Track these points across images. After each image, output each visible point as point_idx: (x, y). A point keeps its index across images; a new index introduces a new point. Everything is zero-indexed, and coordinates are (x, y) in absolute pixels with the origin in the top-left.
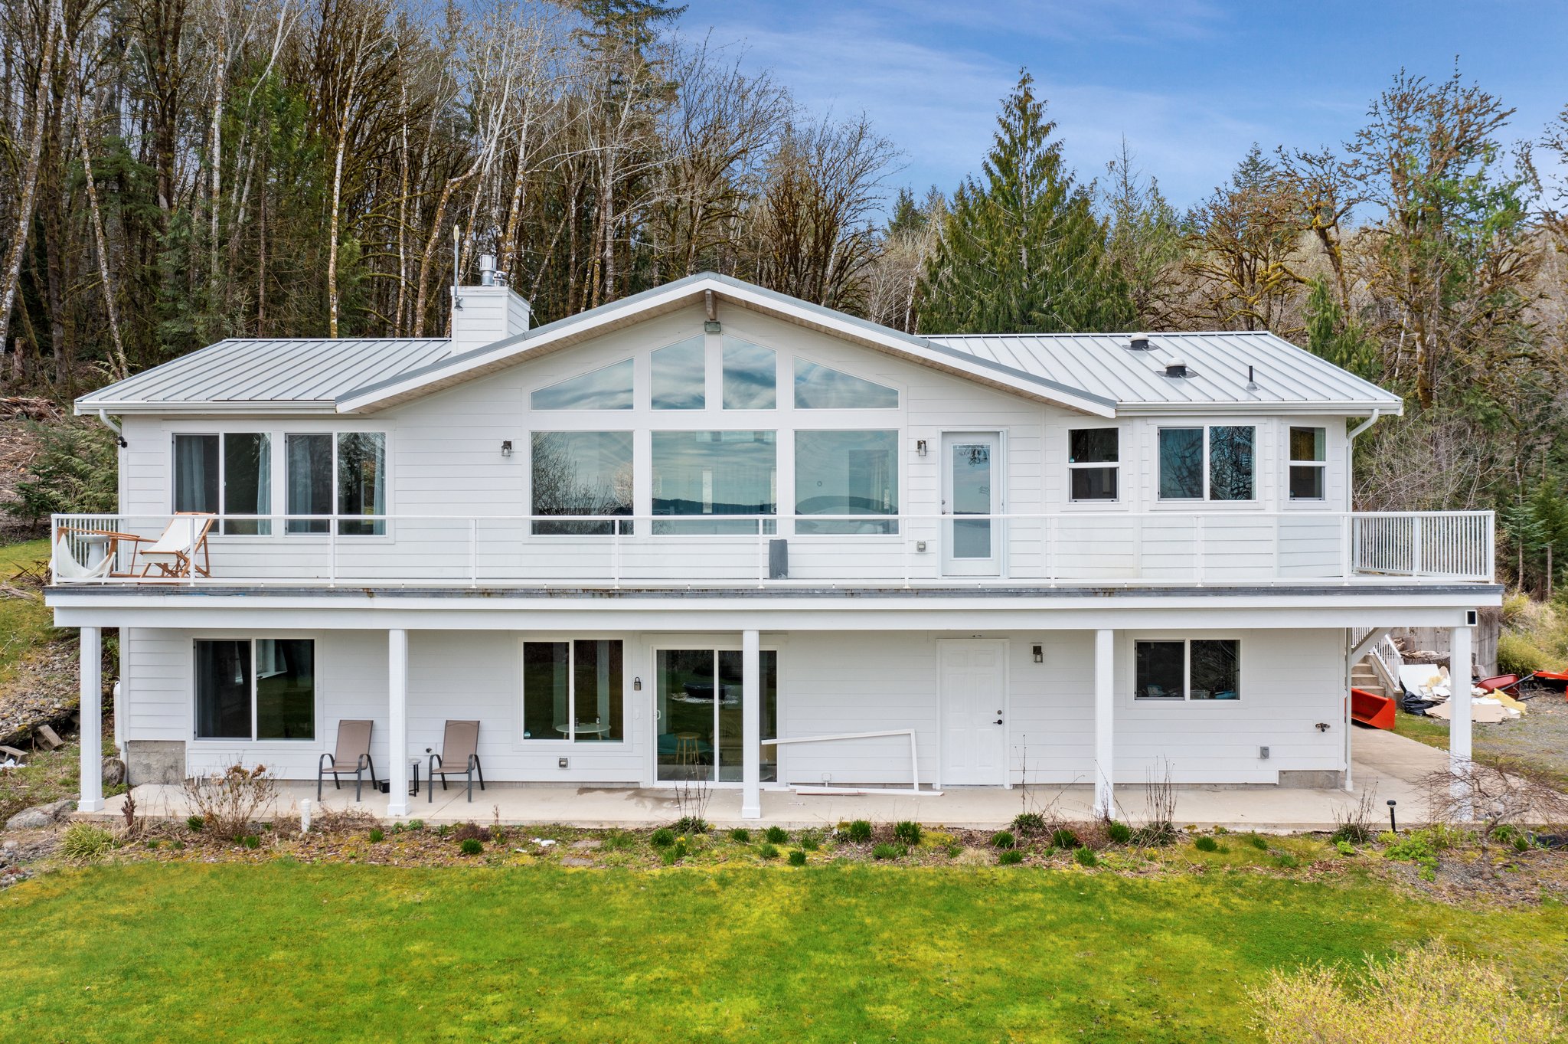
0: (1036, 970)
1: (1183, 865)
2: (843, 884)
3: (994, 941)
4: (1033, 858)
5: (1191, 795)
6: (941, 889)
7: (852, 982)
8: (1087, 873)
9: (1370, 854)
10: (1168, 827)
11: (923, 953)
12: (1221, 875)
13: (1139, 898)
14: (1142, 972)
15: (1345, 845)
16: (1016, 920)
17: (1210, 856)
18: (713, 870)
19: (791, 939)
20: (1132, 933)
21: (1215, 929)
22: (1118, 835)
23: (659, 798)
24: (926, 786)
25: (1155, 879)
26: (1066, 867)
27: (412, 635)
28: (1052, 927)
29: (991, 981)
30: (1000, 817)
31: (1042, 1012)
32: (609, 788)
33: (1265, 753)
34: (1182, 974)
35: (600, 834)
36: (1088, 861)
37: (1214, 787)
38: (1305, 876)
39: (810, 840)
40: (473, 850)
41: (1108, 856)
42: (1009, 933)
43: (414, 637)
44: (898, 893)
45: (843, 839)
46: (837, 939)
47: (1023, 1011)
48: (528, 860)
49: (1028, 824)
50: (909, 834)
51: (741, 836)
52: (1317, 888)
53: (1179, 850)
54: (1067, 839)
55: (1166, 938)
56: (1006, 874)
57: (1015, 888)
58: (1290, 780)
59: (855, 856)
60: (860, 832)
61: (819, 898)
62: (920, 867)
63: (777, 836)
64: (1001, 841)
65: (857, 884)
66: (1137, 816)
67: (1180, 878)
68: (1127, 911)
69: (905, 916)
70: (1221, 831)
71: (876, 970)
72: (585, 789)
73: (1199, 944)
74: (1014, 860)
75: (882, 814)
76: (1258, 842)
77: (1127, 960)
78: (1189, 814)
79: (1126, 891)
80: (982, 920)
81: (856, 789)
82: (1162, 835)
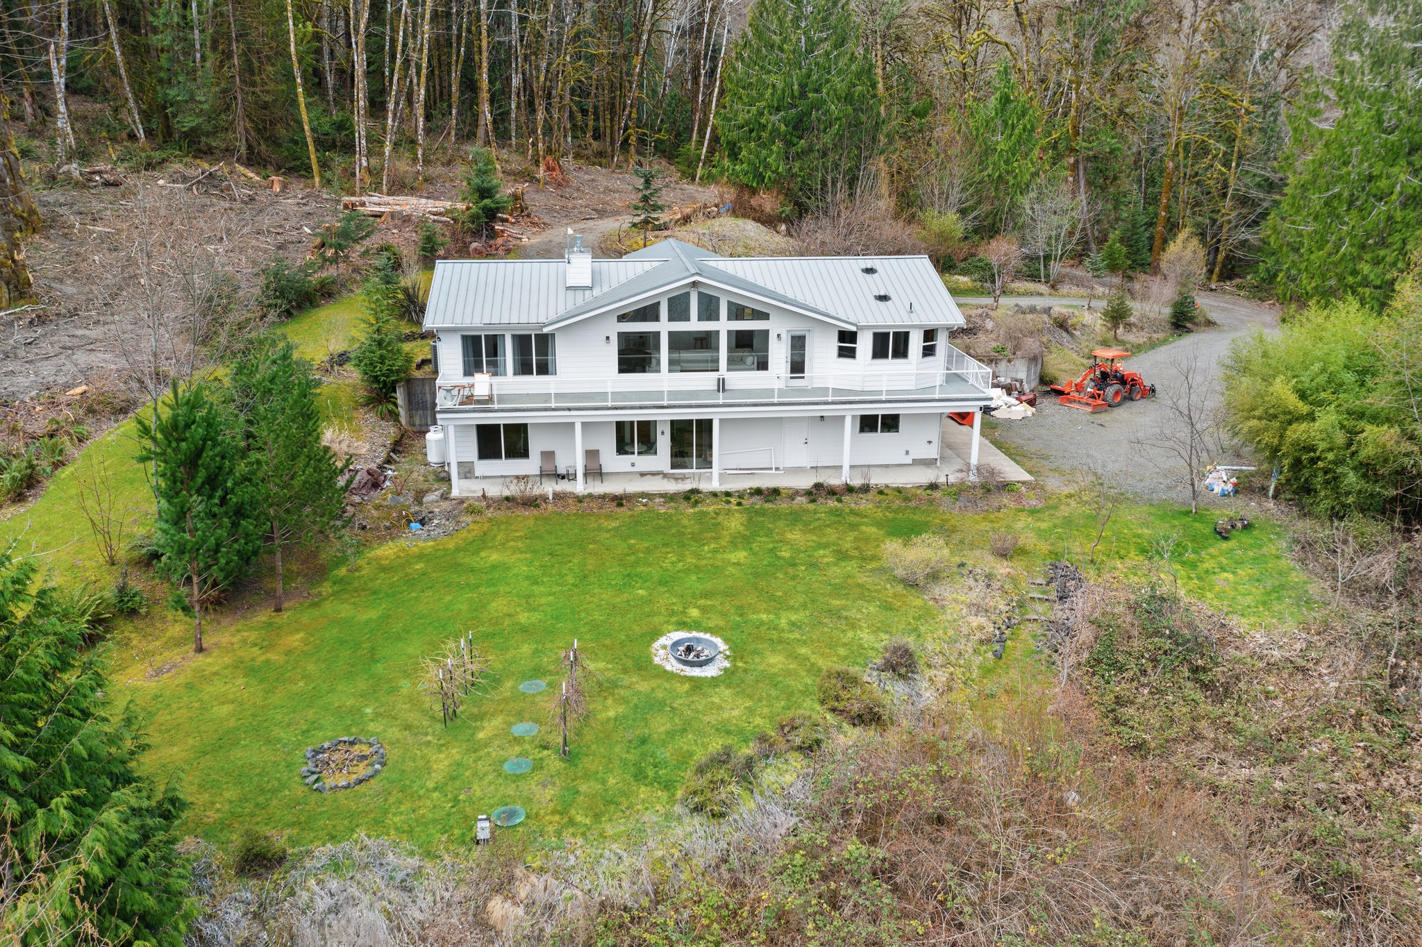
0: (824, 540)
1: (872, 501)
2: (757, 512)
3: (811, 531)
4: (821, 500)
5: (878, 470)
6: (791, 513)
7: (771, 546)
8: (840, 505)
9: (937, 494)
10: (868, 485)
11: (789, 536)
12: (884, 505)
13: (857, 514)
14: (856, 540)
15: (929, 492)
16: (817, 524)
17: (882, 497)
18: (711, 509)
19: (747, 533)
20: (853, 527)
21: (879, 524)
22: (850, 489)
23: (676, 478)
24: (777, 469)
25: (862, 507)
26: (832, 503)
27: (583, 423)
28: (828, 526)
29: (811, 544)
30: (806, 482)
31: (827, 552)
32: (653, 474)
33: (907, 453)
34: (867, 540)
35: (662, 495)
36: (840, 501)
37: (887, 466)
38: (913, 504)
39: (741, 495)
40: (620, 505)
41: (846, 498)
42: (815, 528)
43: (585, 425)
44: (777, 516)
45: (752, 494)
46: (762, 533)
47: (822, 552)
48: (642, 508)
49: (818, 486)
50: (776, 492)
51: (715, 494)
52: (915, 508)
53: (870, 495)
54: (832, 492)
55: (864, 528)
56: (811, 506)
57: (815, 512)
58: (917, 462)
59: (758, 502)
60: (758, 492)
61: (751, 519)
62: (783, 505)
63: (728, 494)
64: (808, 493)
65: (762, 513)
66: (857, 482)
67: (870, 506)
68: (852, 519)
69: (781, 523)
70: (887, 486)
71: (777, 542)
72: (643, 474)
73: (874, 530)
74: (814, 501)
75: (765, 483)
76: (899, 490)
77: (851, 536)
78: (877, 479)
79: (852, 512)
80: (806, 524)
81: (751, 472)
82: (865, 489)
